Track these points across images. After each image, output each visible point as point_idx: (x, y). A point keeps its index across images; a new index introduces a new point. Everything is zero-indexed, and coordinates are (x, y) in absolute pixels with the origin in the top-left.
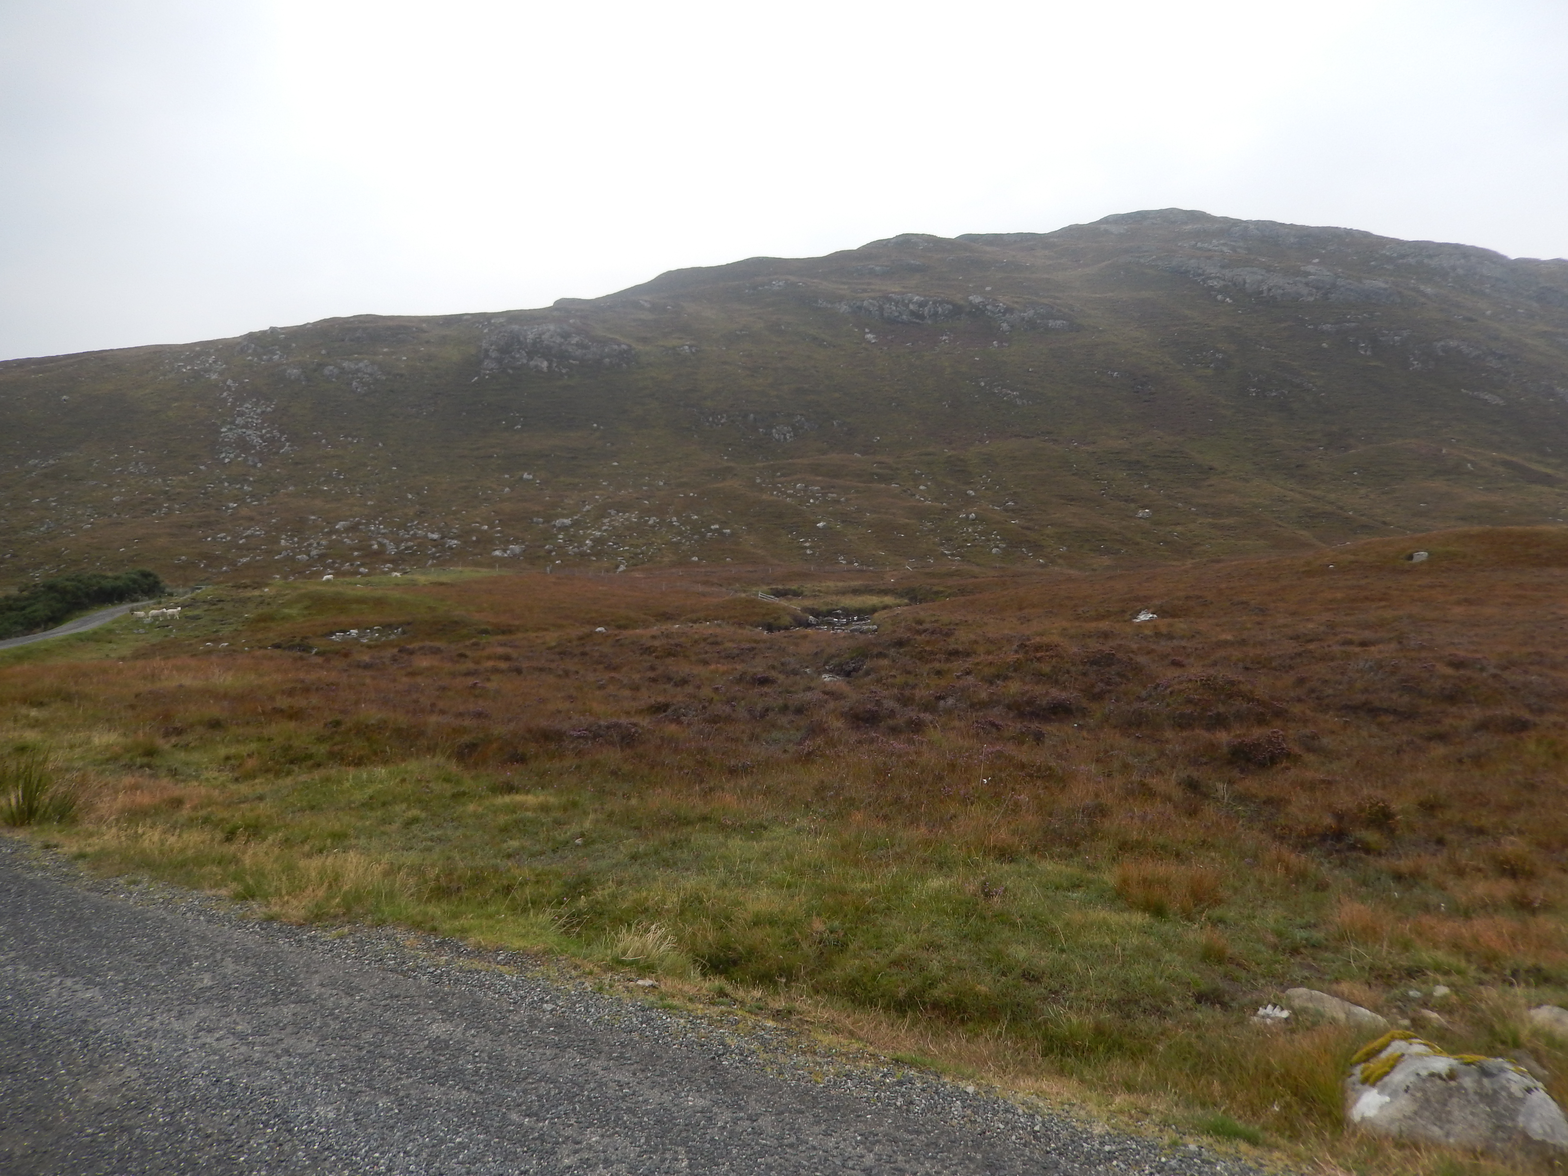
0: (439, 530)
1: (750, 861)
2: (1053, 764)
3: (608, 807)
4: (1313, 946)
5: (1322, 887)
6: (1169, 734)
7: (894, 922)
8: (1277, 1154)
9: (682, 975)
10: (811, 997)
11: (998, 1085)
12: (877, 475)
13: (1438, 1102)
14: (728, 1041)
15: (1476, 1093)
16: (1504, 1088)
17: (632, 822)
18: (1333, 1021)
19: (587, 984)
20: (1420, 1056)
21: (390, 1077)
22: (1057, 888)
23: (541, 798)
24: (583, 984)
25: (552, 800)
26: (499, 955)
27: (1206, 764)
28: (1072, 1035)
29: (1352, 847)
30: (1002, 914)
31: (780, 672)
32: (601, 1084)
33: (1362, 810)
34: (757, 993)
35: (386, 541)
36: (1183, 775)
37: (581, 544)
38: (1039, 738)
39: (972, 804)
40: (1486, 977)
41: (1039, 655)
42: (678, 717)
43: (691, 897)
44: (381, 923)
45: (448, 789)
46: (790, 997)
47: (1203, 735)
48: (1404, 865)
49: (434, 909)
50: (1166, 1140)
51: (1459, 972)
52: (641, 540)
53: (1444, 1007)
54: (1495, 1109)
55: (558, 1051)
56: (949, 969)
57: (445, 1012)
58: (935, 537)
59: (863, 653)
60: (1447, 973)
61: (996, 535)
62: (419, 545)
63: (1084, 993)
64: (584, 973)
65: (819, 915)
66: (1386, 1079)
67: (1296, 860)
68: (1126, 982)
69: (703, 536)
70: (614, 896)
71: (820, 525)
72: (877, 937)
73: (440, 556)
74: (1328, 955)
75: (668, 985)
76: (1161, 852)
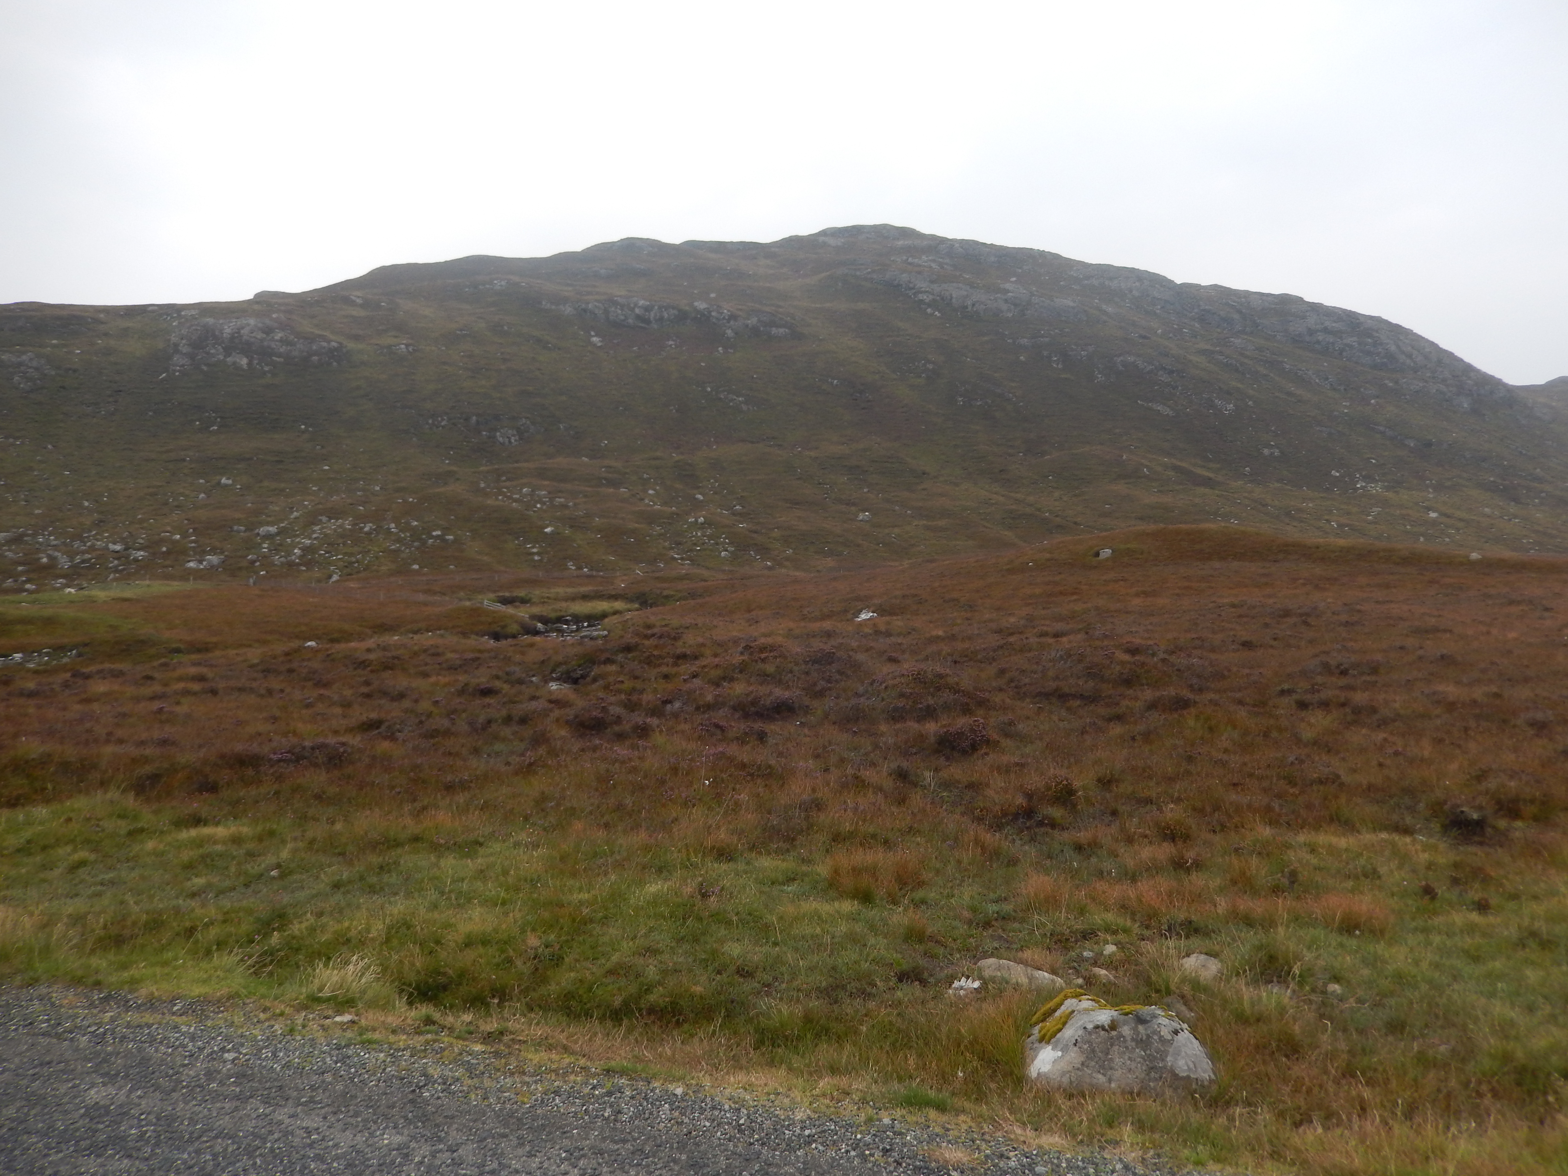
0: (123, 540)
1: (463, 880)
2: (773, 762)
3: (310, 834)
4: (1004, 918)
5: (1013, 862)
6: (883, 728)
7: (611, 930)
8: (962, 1117)
9: (386, 1006)
10: (525, 1016)
11: (707, 1082)
12: (605, 479)
13: (1102, 1052)
14: (431, 1071)
15: (1133, 1039)
16: (1155, 1032)
17: (336, 847)
18: (1017, 987)
19: (276, 1027)
20: (1087, 1011)
21: (36, 1155)
22: (773, 883)
23: (233, 829)
24: (273, 1026)
25: (245, 830)
26: (175, 1005)
27: (915, 754)
28: (782, 1026)
29: (1041, 824)
30: (717, 914)
31: (505, 682)
32: (286, 1133)
33: (1049, 788)
34: (467, 1017)
35: (56, 554)
36: (894, 765)
37: (289, 553)
38: (762, 737)
39: (694, 806)
40: (1147, 933)
41: (763, 656)
42: (393, 734)
43: (398, 923)
44: (33, 982)
45: (123, 826)
46: (502, 1018)
47: (913, 726)
48: (1083, 836)
49: (99, 962)
50: (863, 1117)
51: (1126, 931)
52: (356, 549)
53: (1110, 964)
54: (1148, 1052)
55: (238, 1103)
56: (665, 972)
57: (107, 1074)
58: (665, 541)
59: (590, 660)
60: (1115, 933)
61: (726, 538)
62: (97, 558)
63: (795, 984)
64: (274, 1015)
65: (534, 930)
66: (1058, 1035)
67: (990, 838)
68: (834, 968)
69: (424, 543)
70: (312, 930)
71: (548, 530)
72: (592, 948)
73: (124, 570)
74: (1016, 925)
75: (369, 1018)
76: (868, 841)
